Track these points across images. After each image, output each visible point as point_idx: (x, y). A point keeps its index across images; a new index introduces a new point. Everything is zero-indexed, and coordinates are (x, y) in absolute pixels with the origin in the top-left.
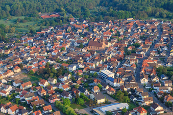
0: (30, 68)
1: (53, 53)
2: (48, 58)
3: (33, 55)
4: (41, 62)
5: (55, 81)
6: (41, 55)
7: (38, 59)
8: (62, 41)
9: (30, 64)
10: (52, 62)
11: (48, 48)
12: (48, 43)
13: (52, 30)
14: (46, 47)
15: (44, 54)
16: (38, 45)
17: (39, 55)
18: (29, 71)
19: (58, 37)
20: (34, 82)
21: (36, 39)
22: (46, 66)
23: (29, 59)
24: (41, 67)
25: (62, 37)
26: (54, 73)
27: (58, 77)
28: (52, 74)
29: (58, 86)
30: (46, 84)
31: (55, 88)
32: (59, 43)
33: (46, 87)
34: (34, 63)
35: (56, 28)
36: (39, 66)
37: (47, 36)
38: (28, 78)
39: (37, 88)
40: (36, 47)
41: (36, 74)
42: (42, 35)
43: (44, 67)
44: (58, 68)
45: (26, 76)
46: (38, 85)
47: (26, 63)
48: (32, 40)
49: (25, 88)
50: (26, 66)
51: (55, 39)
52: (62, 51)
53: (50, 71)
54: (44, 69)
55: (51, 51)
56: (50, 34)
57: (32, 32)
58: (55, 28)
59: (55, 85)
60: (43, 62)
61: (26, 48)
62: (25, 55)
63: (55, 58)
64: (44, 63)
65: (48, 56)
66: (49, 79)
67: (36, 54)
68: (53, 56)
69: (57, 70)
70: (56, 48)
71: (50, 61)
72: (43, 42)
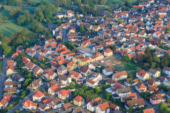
0: (125, 52)
1: (155, 35)
2: (147, 40)
3: (128, 35)
4: (139, 46)
5: (158, 74)
6: (139, 36)
7: (135, 41)
8: (166, 20)
9: (125, 47)
10: (154, 47)
11: (147, 28)
12: (147, 20)
13: (152, 4)
14: (145, 26)
15: (143, 34)
16: (135, 22)
17: (136, 35)
18: (124, 56)
19: (160, 14)
20: (129, 72)
21: (132, 14)
22: (146, 52)
23: (124, 39)
24: (139, 53)
25: (165, 14)
26: (157, 63)
27: (162, 68)
28: (154, 64)
29: (162, 81)
30: (147, 76)
31: (158, 83)
32: (163, 21)
33: (146, 81)
34: (129, 46)
35: (158, 2)
36: (136, 51)
37: (147, 12)
38: (122, 66)
39: (134, 80)
40: (133, 24)
41: (132, 61)
42: (140, 10)
43: (143, 53)
44: (162, 55)
45: (120, 63)
46: (135, 77)
47: (120, 45)
48: (127, 15)
49: (118, 79)
50: (119, 49)
51: (157, 17)
52: (166, 33)
53: (151, 58)
54: (143, 56)
55: (152, 32)
56: (151, 9)
57: (126, 4)
58: (155, 2)
59: (158, 79)
60: (141, 46)
61: (121, 25)
62: (119, 35)
63: (157, 42)
64: (143, 47)
65: (148, 38)
66: (151, 70)
67: (132, 34)
68: (155, 39)
69: (161, 58)
70: (158, 28)
71: (150, 45)
72: (142, 19)
